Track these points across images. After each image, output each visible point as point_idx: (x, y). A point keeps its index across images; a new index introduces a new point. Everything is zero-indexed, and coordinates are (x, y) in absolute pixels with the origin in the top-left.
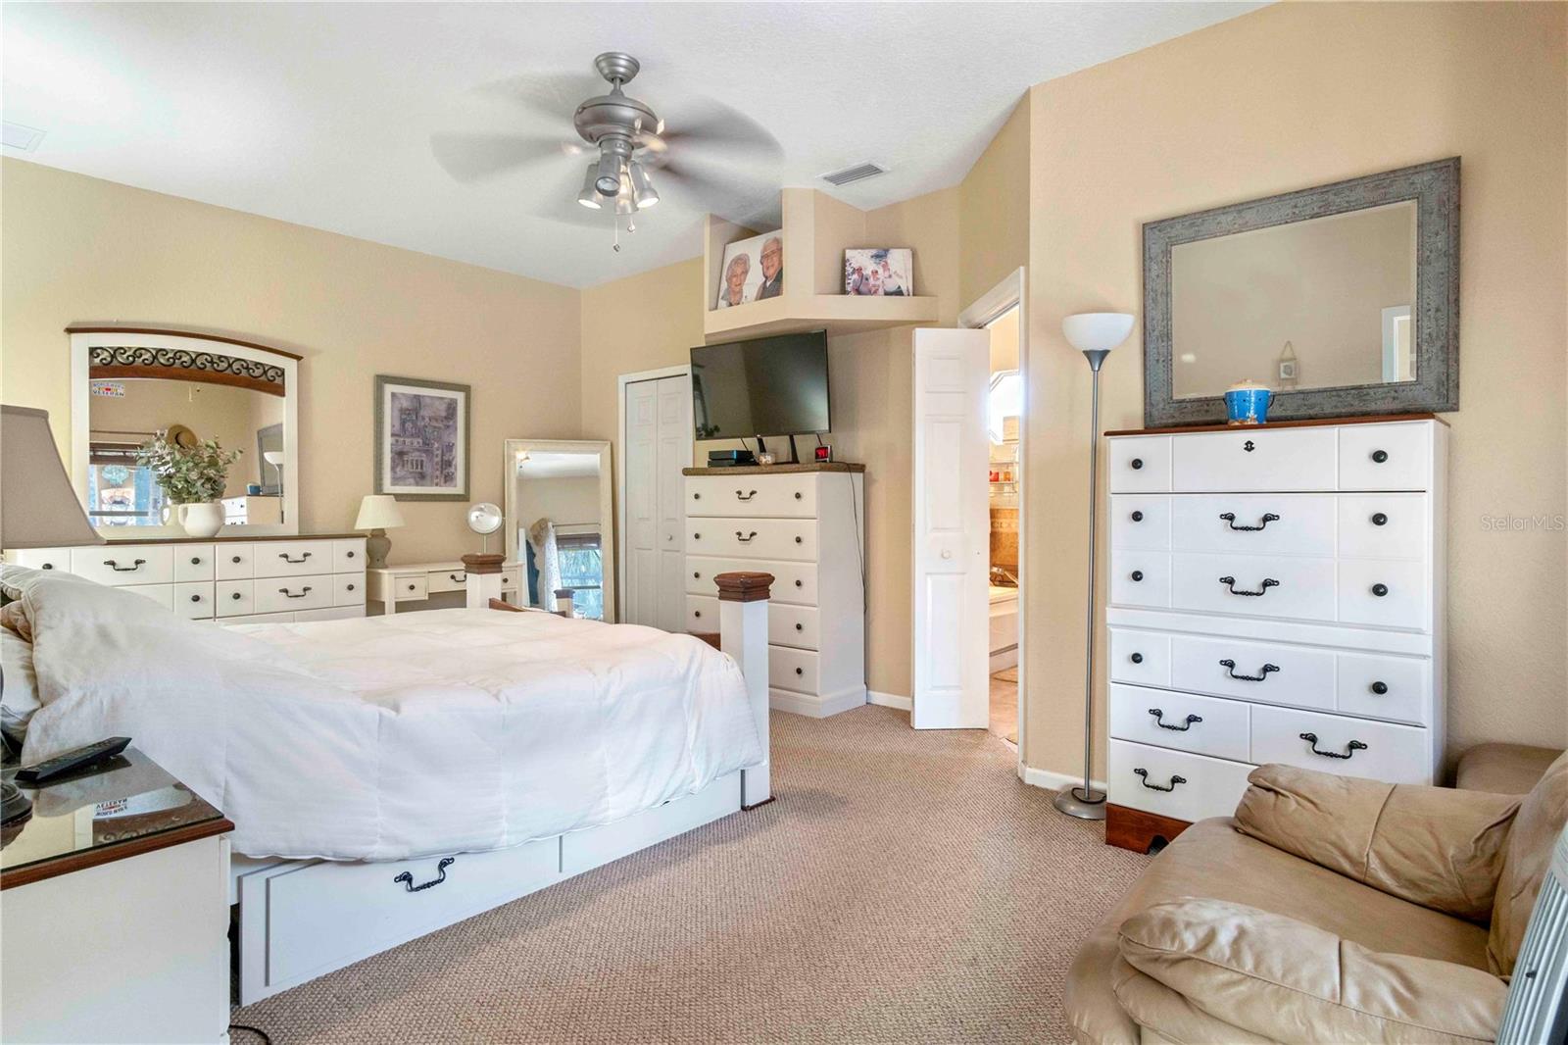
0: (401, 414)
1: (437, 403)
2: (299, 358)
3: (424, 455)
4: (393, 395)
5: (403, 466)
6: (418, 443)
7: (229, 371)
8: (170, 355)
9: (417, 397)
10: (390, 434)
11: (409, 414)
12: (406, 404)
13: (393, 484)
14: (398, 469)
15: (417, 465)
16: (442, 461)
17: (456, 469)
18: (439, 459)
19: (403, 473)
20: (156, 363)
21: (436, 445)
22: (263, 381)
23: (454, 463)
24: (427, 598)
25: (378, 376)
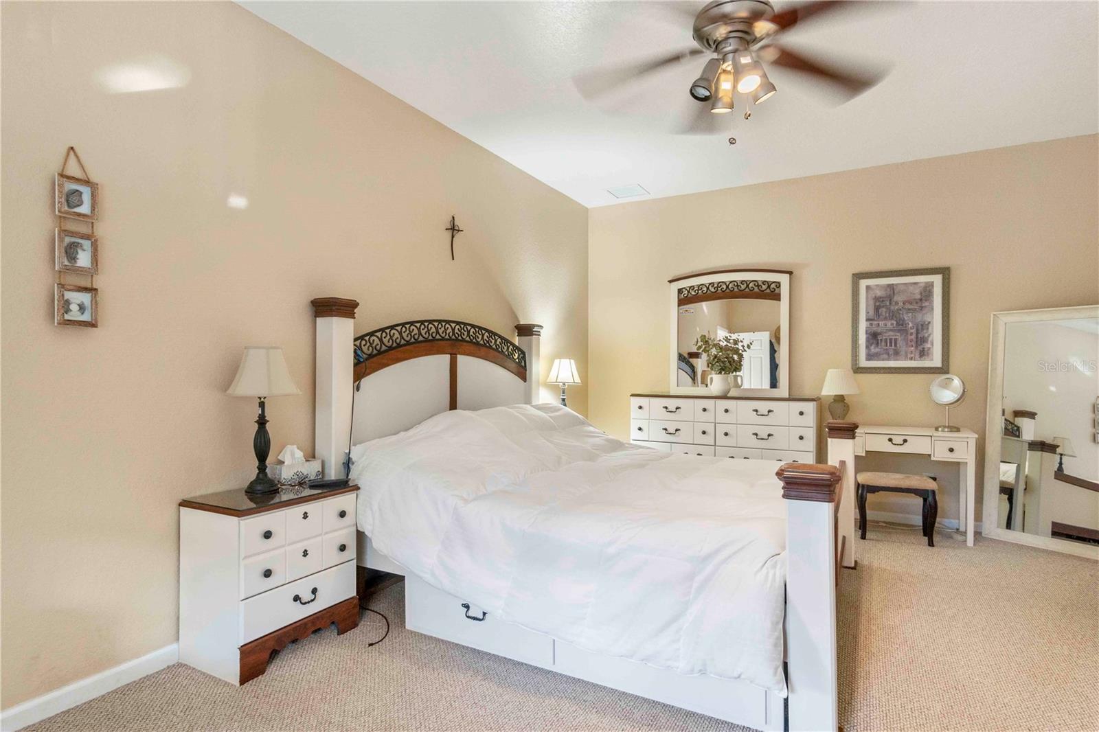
0: (876, 302)
1: (911, 288)
2: (790, 273)
3: (899, 334)
4: (868, 288)
5: (877, 344)
6: (892, 324)
7: (747, 290)
8: (716, 286)
9: (891, 286)
10: (865, 319)
11: (883, 301)
12: (879, 293)
13: (868, 359)
14: (872, 347)
15: (891, 343)
16: (917, 338)
17: (932, 344)
18: (913, 337)
19: (877, 350)
20: (709, 292)
21: (911, 325)
22: (767, 293)
23: (930, 339)
24: (864, 455)
25: (853, 274)
